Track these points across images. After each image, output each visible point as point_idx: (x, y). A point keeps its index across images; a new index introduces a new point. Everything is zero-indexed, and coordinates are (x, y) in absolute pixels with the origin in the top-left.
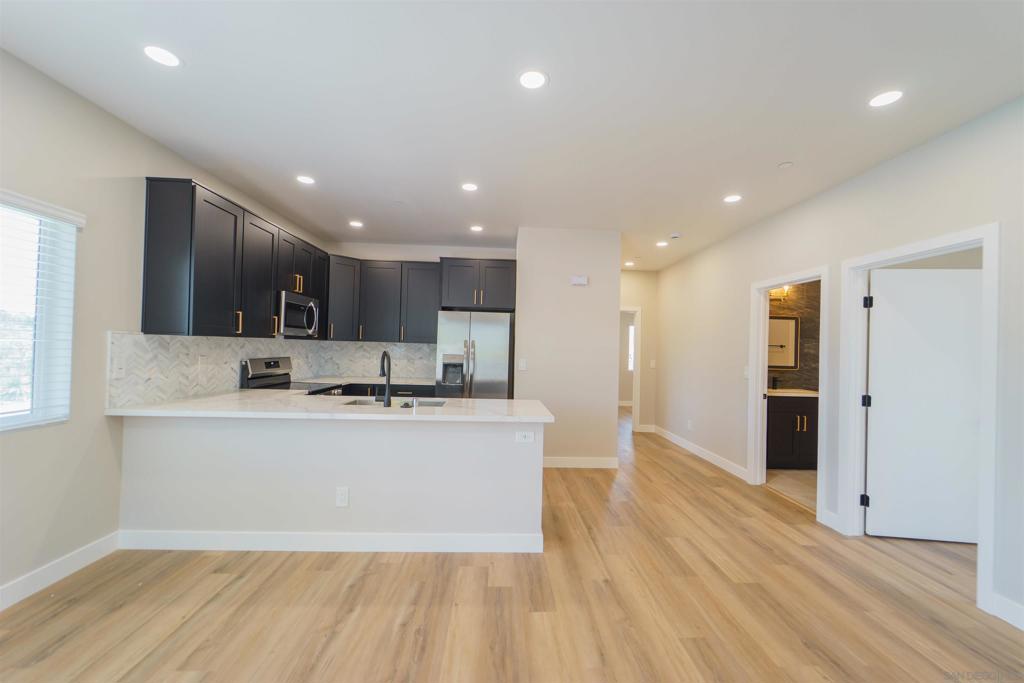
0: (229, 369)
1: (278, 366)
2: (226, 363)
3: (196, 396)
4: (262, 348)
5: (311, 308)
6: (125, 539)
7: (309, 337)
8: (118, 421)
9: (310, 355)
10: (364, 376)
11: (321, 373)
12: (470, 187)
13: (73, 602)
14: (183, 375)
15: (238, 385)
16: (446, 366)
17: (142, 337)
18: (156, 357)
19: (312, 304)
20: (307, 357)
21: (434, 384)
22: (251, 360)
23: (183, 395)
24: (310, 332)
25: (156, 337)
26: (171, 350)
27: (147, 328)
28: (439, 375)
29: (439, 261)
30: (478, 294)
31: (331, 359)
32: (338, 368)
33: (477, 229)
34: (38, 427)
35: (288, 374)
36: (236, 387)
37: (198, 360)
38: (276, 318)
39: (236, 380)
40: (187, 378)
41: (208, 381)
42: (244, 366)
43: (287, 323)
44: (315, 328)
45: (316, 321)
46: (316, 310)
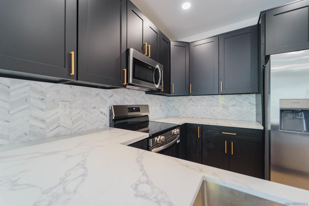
0: (99, 112)
1: (139, 111)
2: (94, 108)
4: (128, 98)
5: (157, 69)
9: (163, 104)
11: (170, 115)
15: (108, 124)
16: (283, 111)
22: (114, 106)
24: (157, 86)
31: (174, 107)
35: (147, 116)
36: (105, 125)
37: (58, 105)
38: (125, 70)
39: (106, 120)
40: (43, 121)
41: (73, 123)
42: (111, 111)
43: (136, 76)
44: (161, 84)
45: (161, 80)
46: (161, 72)
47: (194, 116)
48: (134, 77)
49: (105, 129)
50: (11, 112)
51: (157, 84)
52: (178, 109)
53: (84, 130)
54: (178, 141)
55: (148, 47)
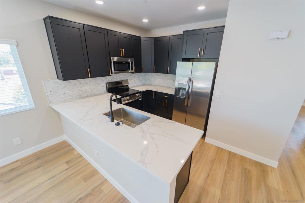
0: (101, 86)
1: (122, 84)
2: (99, 84)
3: (87, 96)
4: (115, 77)
6: (66, 138)
11: (146, 83)
14: (80, 90)
15: (106, 91)
18: (66, 86)
19: (129, 60)
22: (108, 83)
24: (130, 72)
26: (72, 83)
27: (58, 78)
31: (149, 78)
32: (151, 82)
33: (201, 8)
34: (23, 111)
35: (128, 85)
36: (105, 91)
37: (85, 85)
38: (110, 68)
39: (104, 89)
40: (82, 91)
41: (92, 91)
42: (106, 85)
43: (115, 70)
44: (132, 69)
45: (132, 67)
46: (132, 62)
47: (159, 85)
48: (114, 71)
49: (105, 93)
50: (73, 89)
51: (129, 70)
52: (151, 79)
53: (96, 94)
54: (140, 99)
55: (122, 51)
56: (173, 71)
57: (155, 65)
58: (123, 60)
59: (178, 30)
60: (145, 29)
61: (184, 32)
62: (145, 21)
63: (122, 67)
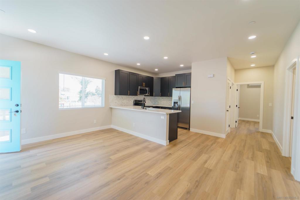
0: (131, 102)
1: (142, 102)
2: (130, 100)
3: (124, 106)
4: (138, 98)
6: (112, 126)
7: (148, 96)
8: (111, 108)
9: (152, 100)
10: (163, 105)
12: (166, 58)
13: (102, 131)
14: (122, 102)
15: (133, 105)
16: (174, 103)
17: (115, 96)
18: (117, 99)
19: (147, 89)
20: (151, 100)
21: (171, 107)
22: (136, 100)
23: (122, 105)
24: (147, 94)
25: (117, 96)
27: (115, 95)
28: (173, 105)
29: (175, 75)
30: (184, 83)
33: (182, 66)
38: (138, 92)
39: (133, 103)
43: (140, 93)
44: (148, 94)
45: (148, 92)
46: (148, 90)
55: (144, 84)
56: (171, 95)
57: (161, 92)
58: (144, 88)
59: (173, 74)
60: (156, 73)
61: (176, 75)
62: (156, 70)
63: (143, 92)
